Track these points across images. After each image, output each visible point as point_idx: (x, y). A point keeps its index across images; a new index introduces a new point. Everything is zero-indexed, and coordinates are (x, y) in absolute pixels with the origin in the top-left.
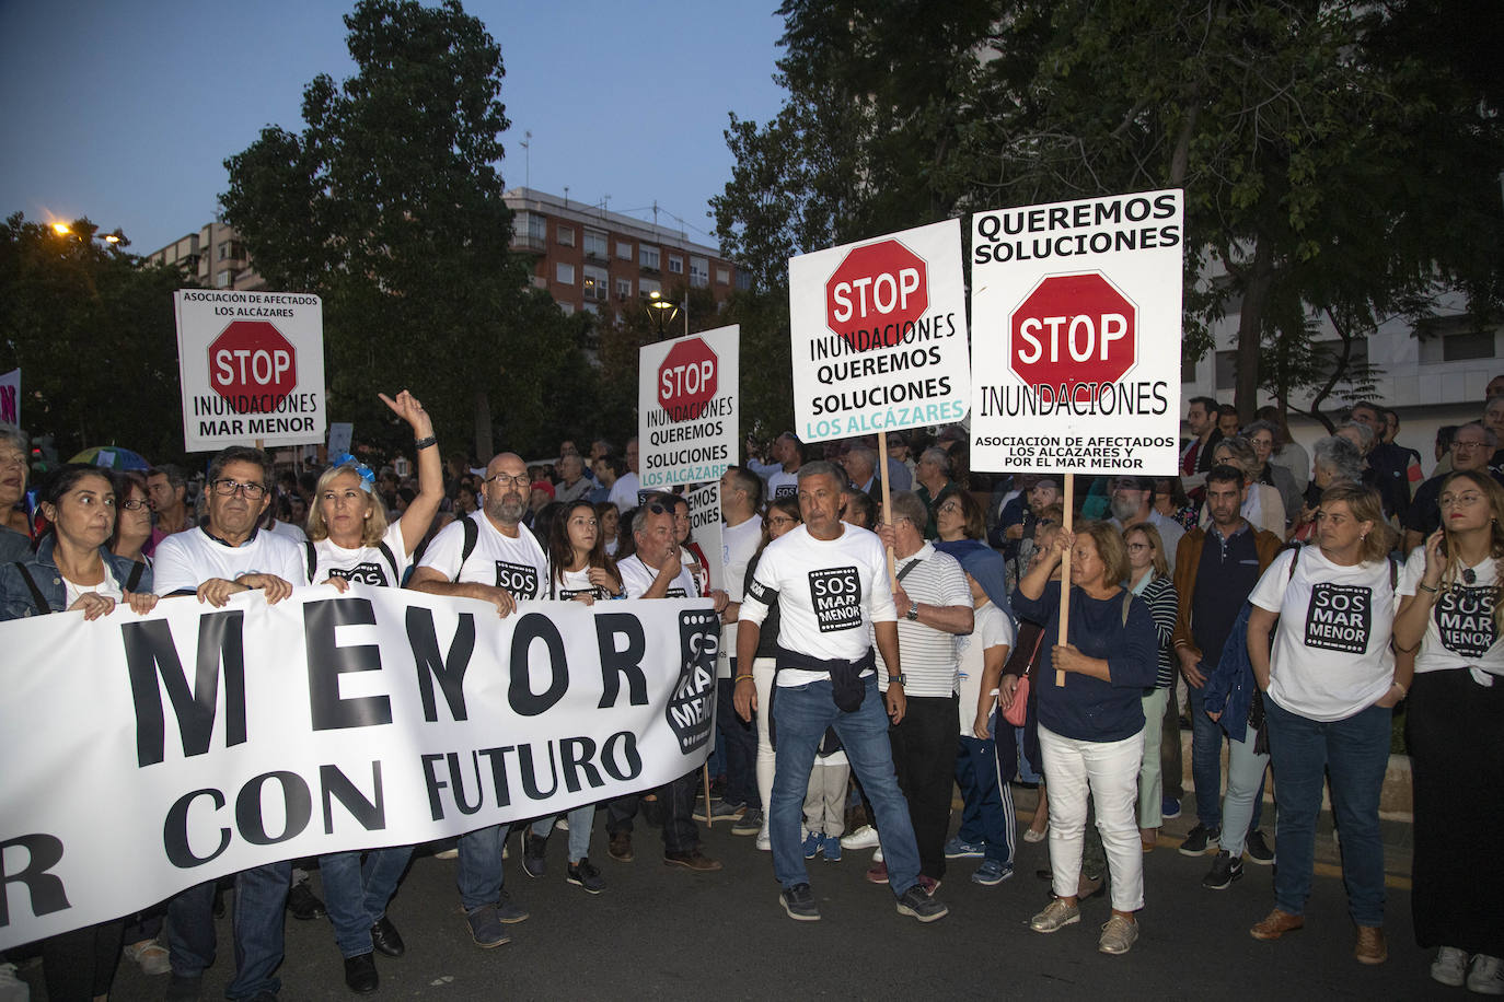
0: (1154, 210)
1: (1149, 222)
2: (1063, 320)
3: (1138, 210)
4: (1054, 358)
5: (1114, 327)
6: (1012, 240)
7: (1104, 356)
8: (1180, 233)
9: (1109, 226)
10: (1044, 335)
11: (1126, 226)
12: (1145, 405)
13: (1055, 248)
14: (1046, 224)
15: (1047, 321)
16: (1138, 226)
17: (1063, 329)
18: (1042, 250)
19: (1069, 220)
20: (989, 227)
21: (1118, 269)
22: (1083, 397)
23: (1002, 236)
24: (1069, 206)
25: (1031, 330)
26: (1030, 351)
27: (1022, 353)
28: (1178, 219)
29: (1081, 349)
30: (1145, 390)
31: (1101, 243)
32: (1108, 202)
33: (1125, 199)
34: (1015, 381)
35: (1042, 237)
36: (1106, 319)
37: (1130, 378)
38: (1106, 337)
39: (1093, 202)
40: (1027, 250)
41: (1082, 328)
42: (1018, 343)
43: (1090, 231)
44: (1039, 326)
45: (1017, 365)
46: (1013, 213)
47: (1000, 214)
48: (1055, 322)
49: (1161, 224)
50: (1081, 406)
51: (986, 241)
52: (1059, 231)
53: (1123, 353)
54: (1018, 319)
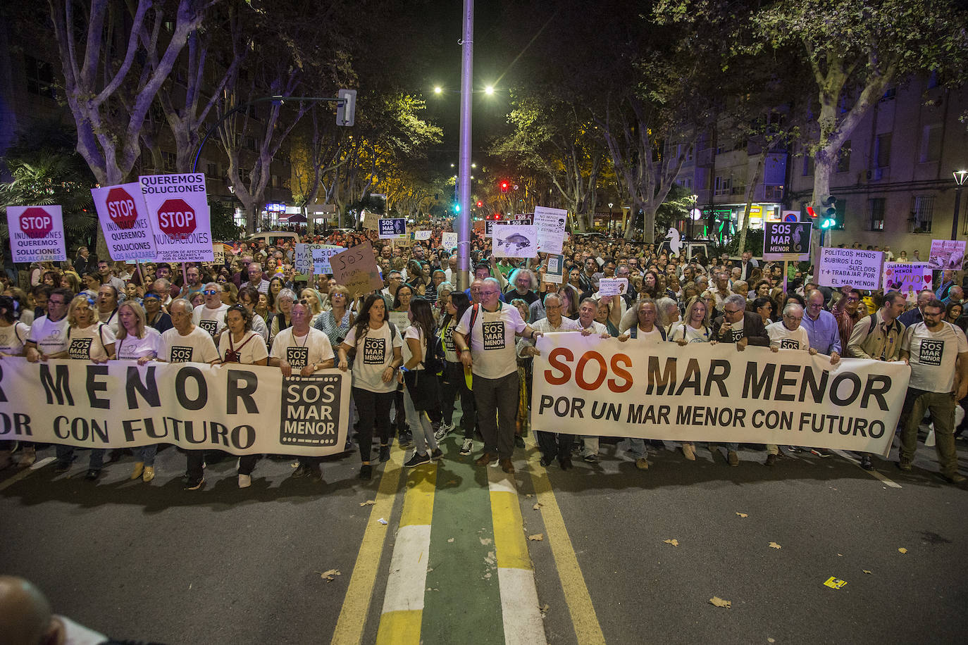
0: (196, 179)
1: (195, 183)
2: (173, 213)
3: (191, 179)
4: (173, 226)
5: (189, 216)
6: (154, 186)
7: (188, 225)
8: (205, 187)
9: (183, 183)
10: (168, 218)
11: (189, 184)
12: (202, 240)
13: (167, 190)
14: (164, 182)
15: (169, 214)
16: (192, 184)
17: (174, 216)
18: (164, 191)
19: (171, 181)
20: (145, 181)
21: (188, 198)
22: (183, 238)
23: (149, 184)
24: (170, 176)
25: (164, 216)
26: (165, 223)
27: (162, 224)
28: (203, 183)
29: (181, 223)
30: (201, 236)
31: (182, 189)
32: (182, 176)
33: (187, 175)
34: (162, 233)
35: (163, 186)
36: (186, 213)
37: (196, 232)
38: (188, 219)
39: (177, 175)
40: (159, 190)
41: (179, 216)
42: (161, 221)
43: (178, 185)
44: (166, 215)
45: (161, 227)
46: (153, 177)
47: (148, 177)
48: (171, 214)
49: (199, 184)
50: (183, 241)
51: (144, 186)
52: (168, 185)
53: (193, 225)
54: (159, 212)
